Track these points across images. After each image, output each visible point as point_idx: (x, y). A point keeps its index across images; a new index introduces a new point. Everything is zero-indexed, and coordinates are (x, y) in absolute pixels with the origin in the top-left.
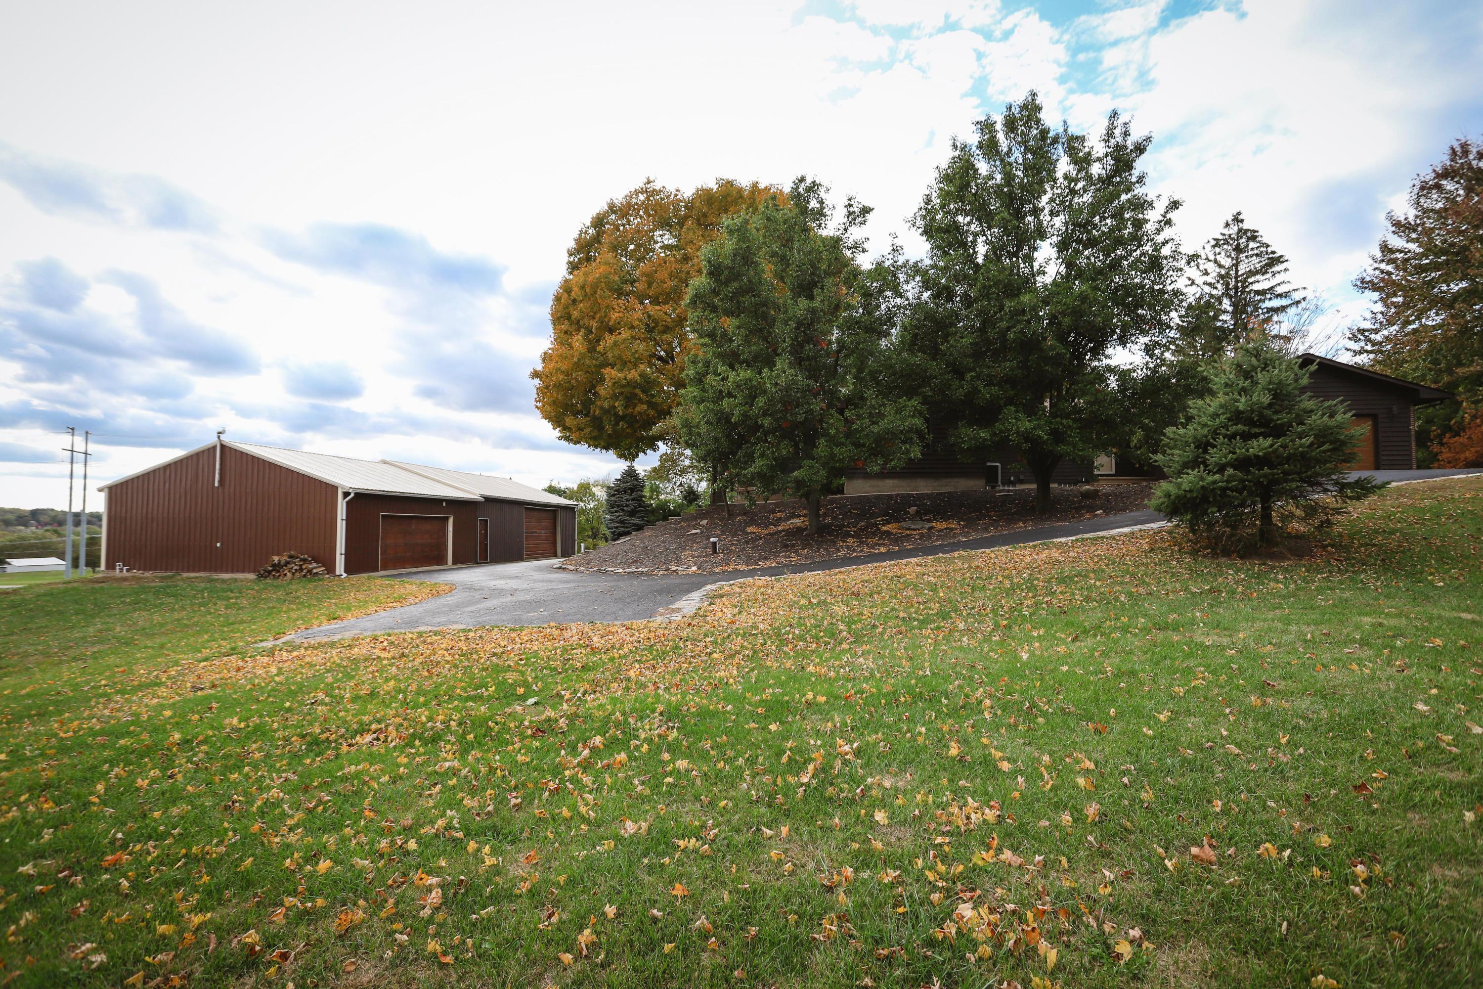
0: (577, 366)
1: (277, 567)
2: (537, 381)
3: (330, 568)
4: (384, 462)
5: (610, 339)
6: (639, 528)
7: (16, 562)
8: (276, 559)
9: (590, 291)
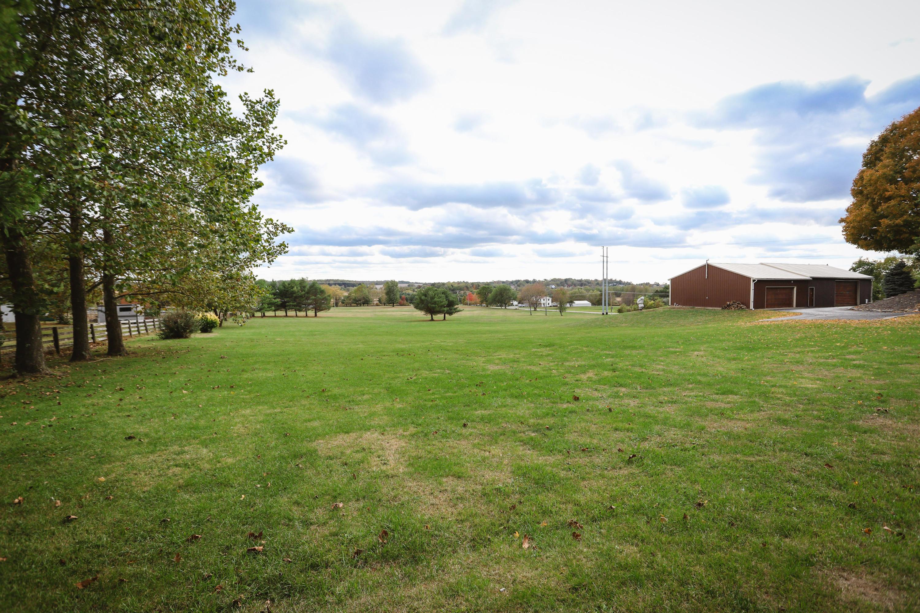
0: (866, 218)
1: (729, 306)
2: (843, 224)
3: (748, 307)
4: (762, 264)
5: (884, 206)
6: (904, 292)
7: (577, 302)
8: (728, 303)
9: (873, 183)
